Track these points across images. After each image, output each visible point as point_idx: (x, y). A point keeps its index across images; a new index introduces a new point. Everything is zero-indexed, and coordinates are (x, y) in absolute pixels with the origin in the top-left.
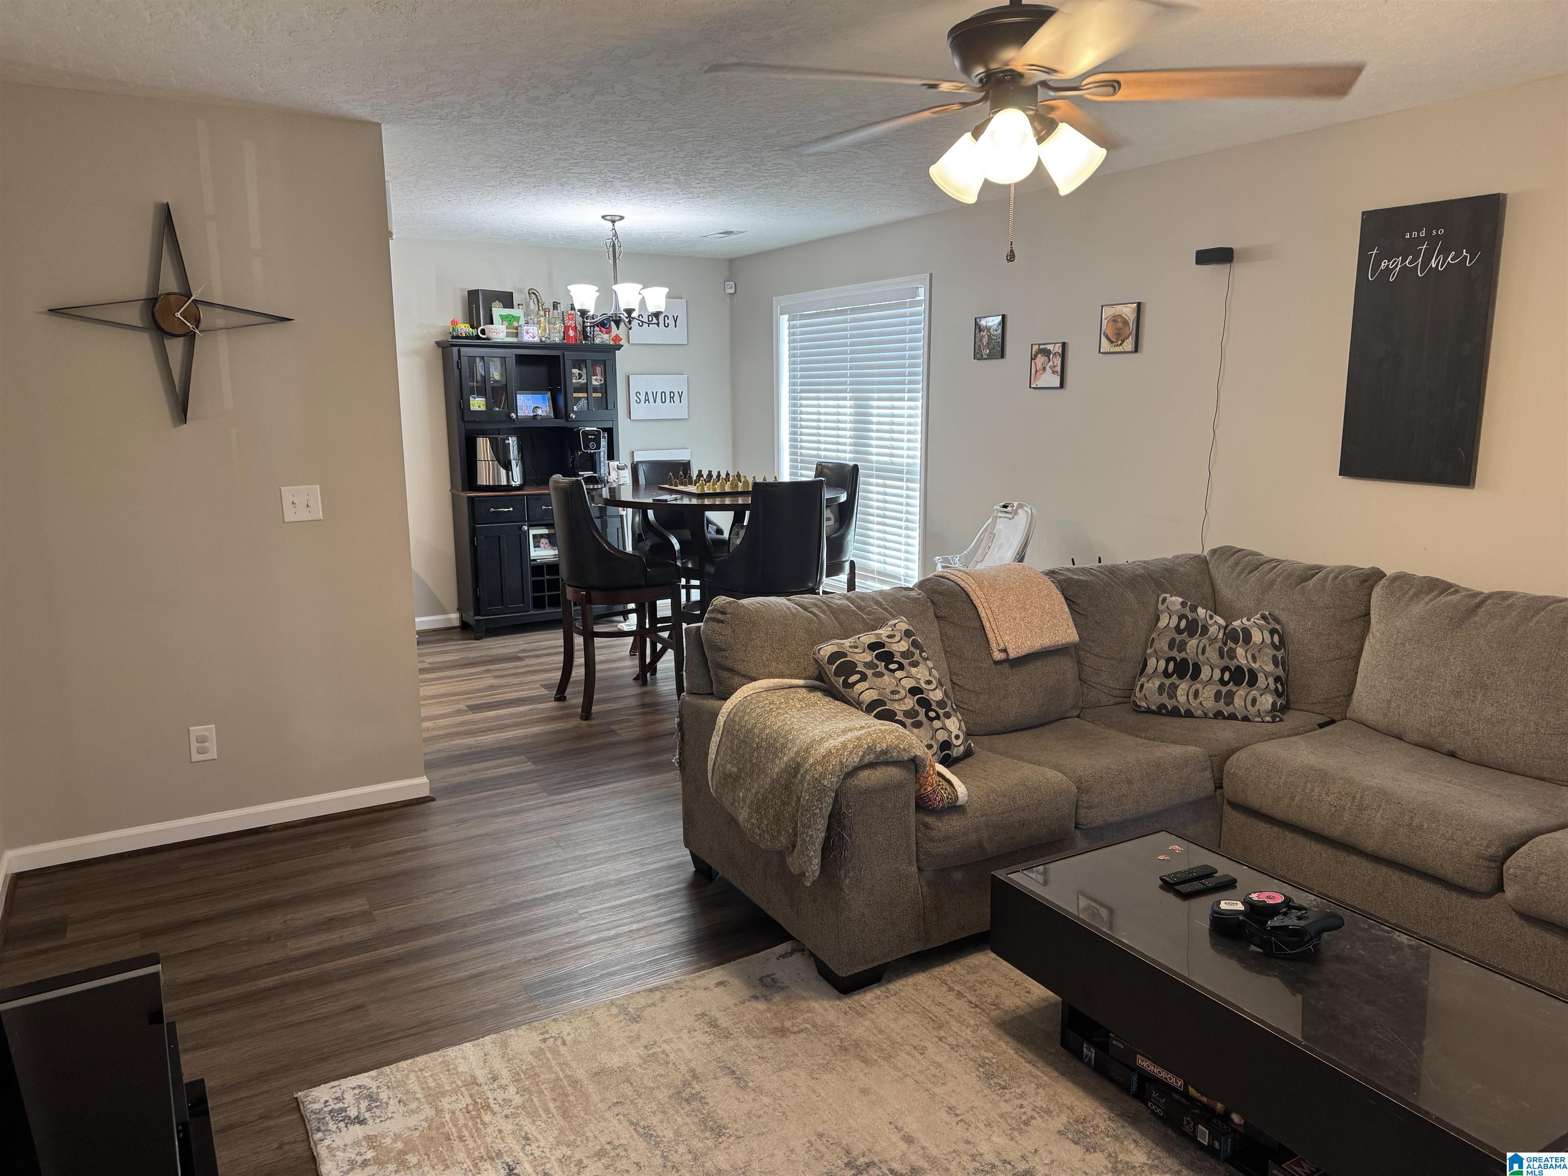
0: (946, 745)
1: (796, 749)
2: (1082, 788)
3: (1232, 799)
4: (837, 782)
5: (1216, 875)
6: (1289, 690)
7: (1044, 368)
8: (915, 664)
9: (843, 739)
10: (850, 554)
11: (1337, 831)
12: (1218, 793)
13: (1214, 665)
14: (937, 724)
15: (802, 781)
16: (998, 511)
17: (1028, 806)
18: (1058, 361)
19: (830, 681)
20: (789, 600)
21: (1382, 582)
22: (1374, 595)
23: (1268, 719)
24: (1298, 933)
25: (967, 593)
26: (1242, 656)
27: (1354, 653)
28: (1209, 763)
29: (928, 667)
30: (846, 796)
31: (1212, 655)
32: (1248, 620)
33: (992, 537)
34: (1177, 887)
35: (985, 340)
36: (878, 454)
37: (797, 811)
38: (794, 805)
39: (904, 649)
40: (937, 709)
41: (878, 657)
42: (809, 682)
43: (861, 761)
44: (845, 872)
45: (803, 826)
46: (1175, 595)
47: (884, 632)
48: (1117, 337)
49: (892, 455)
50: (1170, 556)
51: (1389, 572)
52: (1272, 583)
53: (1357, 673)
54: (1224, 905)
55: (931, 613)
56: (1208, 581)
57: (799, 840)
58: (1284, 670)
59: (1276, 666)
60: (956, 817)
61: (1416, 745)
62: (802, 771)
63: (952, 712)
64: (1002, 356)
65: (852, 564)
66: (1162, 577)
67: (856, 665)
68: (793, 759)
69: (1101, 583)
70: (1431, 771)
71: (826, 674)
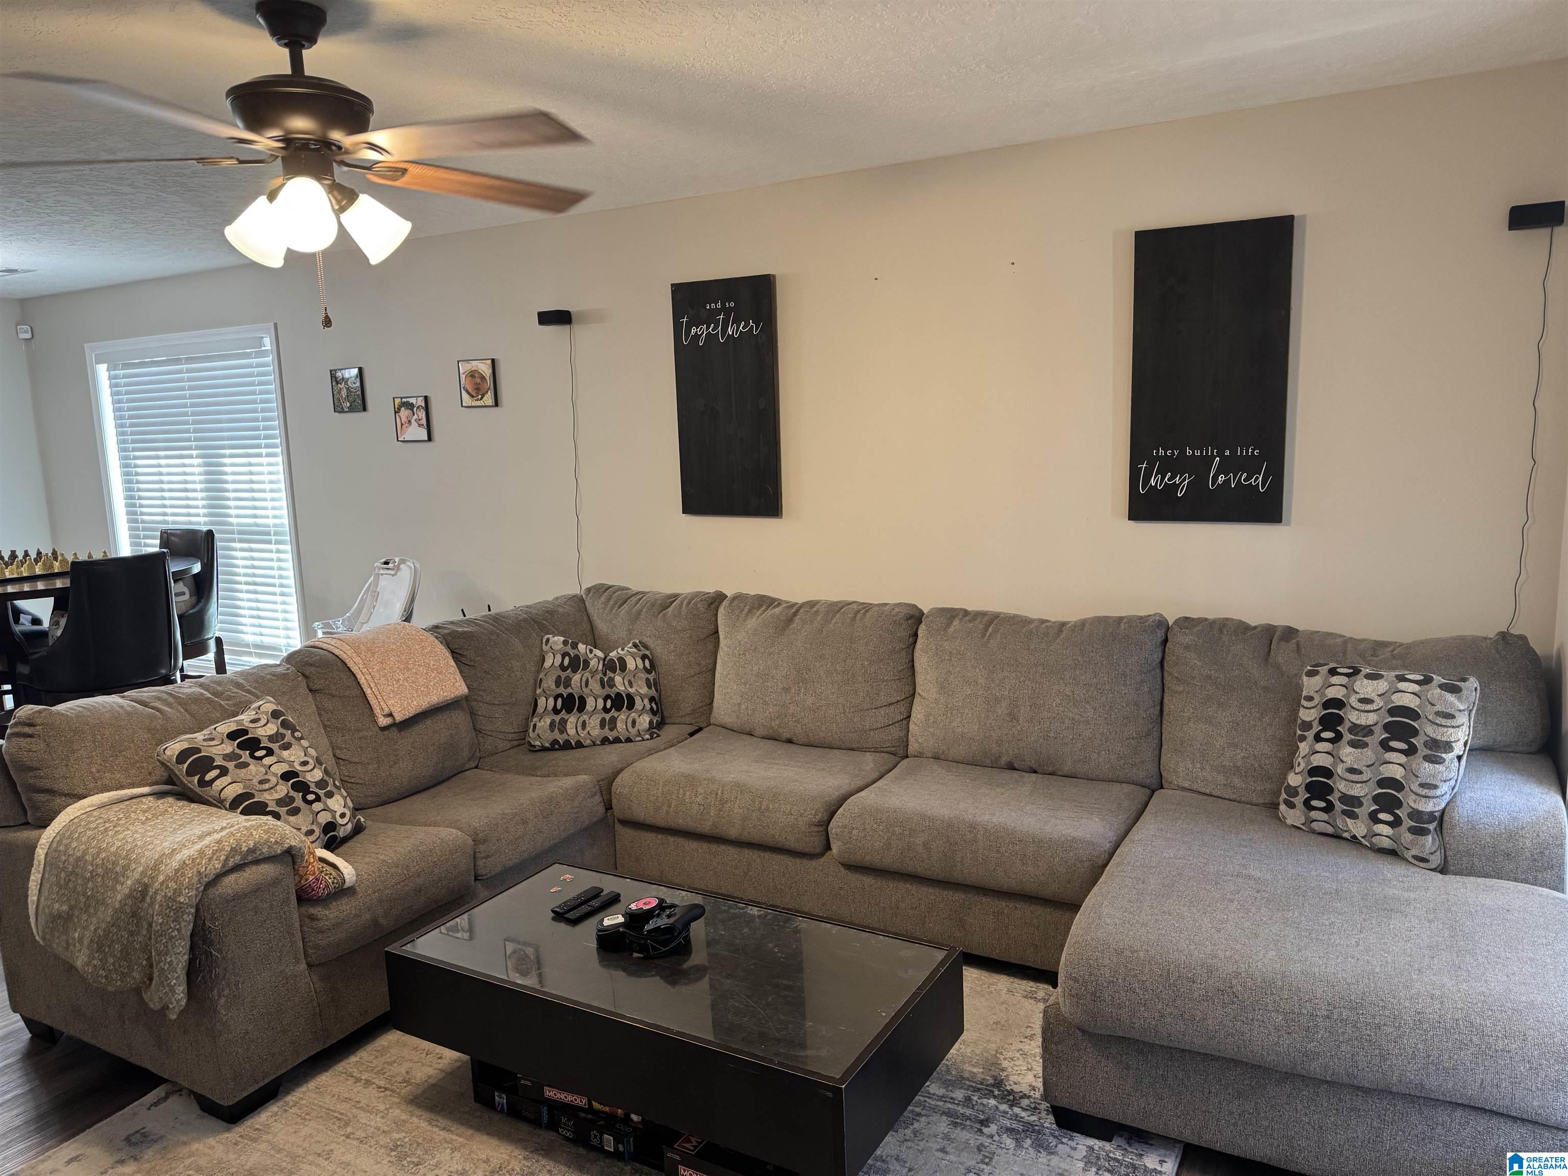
0: (330, 827)
1: (140, 869)
2: (478, 840)
3: (621, 817)
4: (196, 896)
5: (602, 894)
6: (663, 707)
7: (410, 422)
8: (286, 747)
9: (199, 846)
10: (216, 628)
11: (706, 827)
12: (609, 814)
13: (597, 695)
14: (317, 806)
15: (152, 903)
16: (379, 568)
17: (424, 870)
18: (422, 414)
19: (182, 783)
20: (123, 697)
21: (724, 603)
22: (719, 615)
23: (647, 736)
24: (669, 930)
25: (342, 661)
26: (620, 684)
27: (710, 667)
28: (597, 788)
29: (303, 747)
30: (209, 909)
31: (595, 686)
32: (623, 650)
33: (376, 596)
34: (567, 916)
35: (344, 393)
36: (238, 516)
37: (150, 939)
38: (145, 932)
39: (272, 733)
40: (317, 791)
41: (240, 746)
42: (157, 788)
43: (223, 866)
44: (218, 991)
45: (159, 954)
46: (558, 635)
47: (245, 718)
48: (477, 391)
49: (255, 516)
50: (550, 599)
51: (729, 593)
52: (639, 613)
53: (714, 684)
54: (607, 922)
55: (303, 689)
56: (585, 618)
57: (155, 970)
58: (657, 690)
59: (649, 687)
60: (344, 900)
61: (763, 738)
62: (151, 892)
63: (334, 790)
64: (365, 409)
65: (219, 641)
66: (544, 619)
67: (212, 760)
68: (138, 881)
69: (486, 632)
70: (774, 759)
71: (176, 775)
